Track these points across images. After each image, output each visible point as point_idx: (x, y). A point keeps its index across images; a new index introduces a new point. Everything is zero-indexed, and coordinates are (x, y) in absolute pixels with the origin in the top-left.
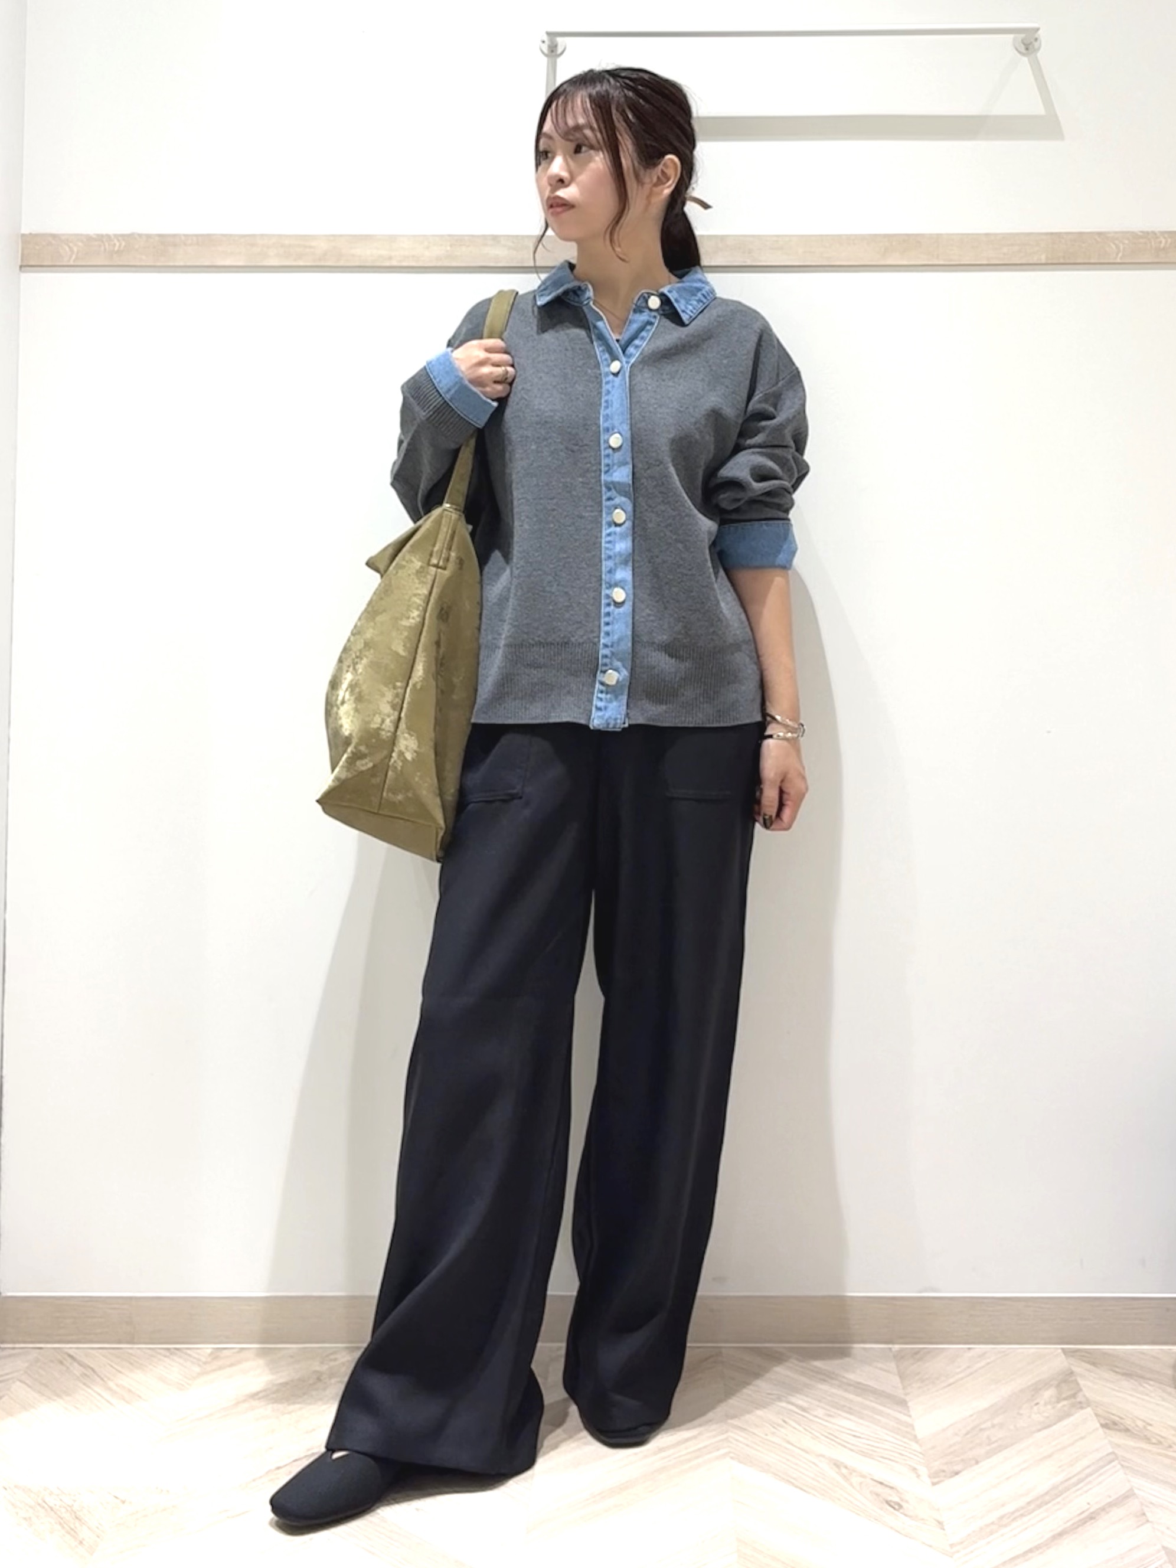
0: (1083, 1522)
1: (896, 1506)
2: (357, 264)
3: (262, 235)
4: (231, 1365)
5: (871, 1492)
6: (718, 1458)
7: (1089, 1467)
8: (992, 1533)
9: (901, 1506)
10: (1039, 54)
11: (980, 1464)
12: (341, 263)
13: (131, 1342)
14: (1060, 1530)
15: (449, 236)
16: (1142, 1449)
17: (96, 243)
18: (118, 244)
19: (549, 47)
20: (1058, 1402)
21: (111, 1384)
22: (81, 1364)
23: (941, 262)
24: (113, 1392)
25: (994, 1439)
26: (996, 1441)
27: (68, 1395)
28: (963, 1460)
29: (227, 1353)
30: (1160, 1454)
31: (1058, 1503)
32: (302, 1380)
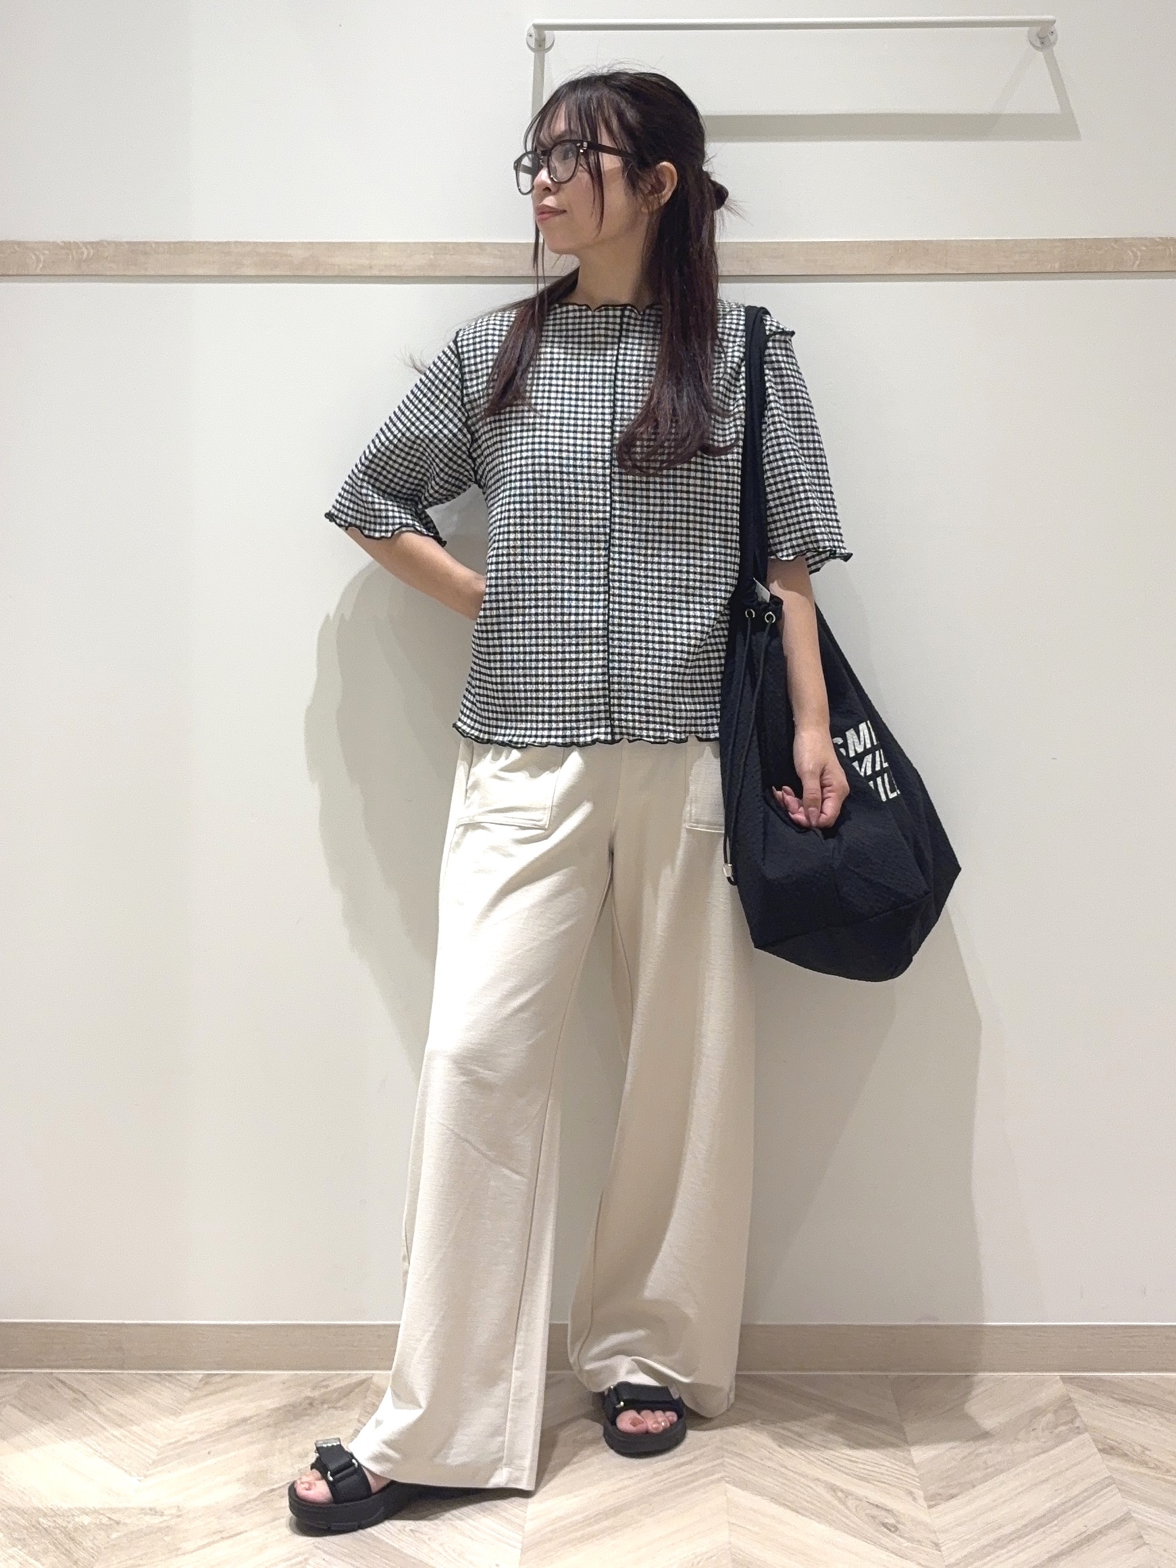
0: (1080, 1544)
1: (892, 1529)
3: (236, 243)
4: (221, 1392)
5: (867, 1515)
6: (712, 1482)
7: (1086, 1490)
9: (897, 1529)
10: (1058, 48)
11: (976, 1489)
13: (122, 1368)
14: (1056, 1552)
15: (432, 243)
16: (1140, 1473)
17: (64, 252)
18: (86, 252)
19: (536, 40)
20: (1057, 1426)
21: (103, 1409)
22: (72, 1389)
23: (949, 271)
24: (105, 1417)
25: (990, 1464)
26: (993, 1465)
27: (61, 1419)
28: (959, 1484)
29: (218, 1379)
30: (1158, 1479)
31: (1056, 1525)
32: (293, 1406)
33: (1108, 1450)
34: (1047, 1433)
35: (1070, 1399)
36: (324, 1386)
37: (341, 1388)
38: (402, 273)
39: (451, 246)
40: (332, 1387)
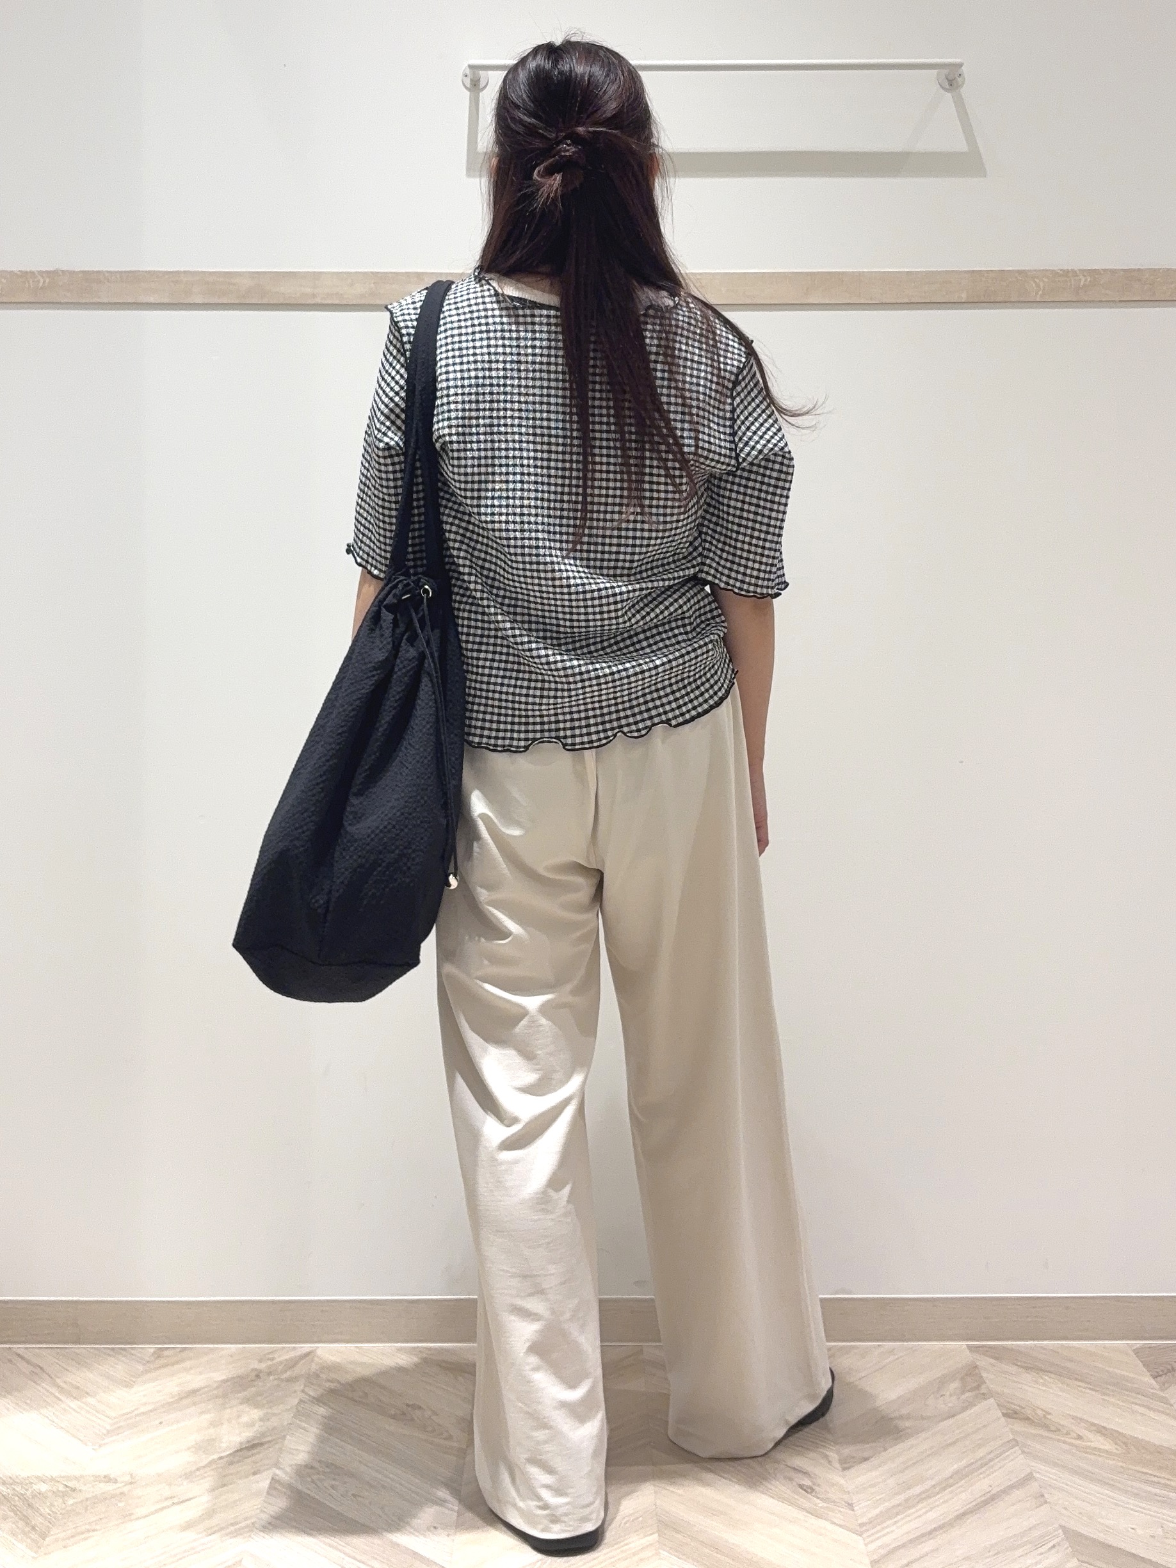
0: (985, 1503)
1: (809, 1490)
2: (281, 301)
4: (173, 1364)
5: (785, 1477)
7: (992, 1451)
8: (898, 1514)
9: (813, 1490)
10: (964, 91)
11: (889, 1450)
12: (265, 301)
13: (77, 1342)
14: (962, 1511)
16: (1041, 1436)
17: (20, 281)
18: (42, 281)
19: (471, 80)
20: (963, 1392)
21: (58, 1381)
22: (28, 1362)
23: (863, 301)
24: (62, 1390)
27: (19, 1392)
29: (169, 1352)
30: (1058, 1440)
31: (961, 1486)
32: (240, 1378)
33: (1012, 1414)
34: (954, 1398)
35: (976, 1367)
36: (269, 1359)
37: (285, 1360)
38: (344, 302)
39: (391, 276)
40: (278, 1360)
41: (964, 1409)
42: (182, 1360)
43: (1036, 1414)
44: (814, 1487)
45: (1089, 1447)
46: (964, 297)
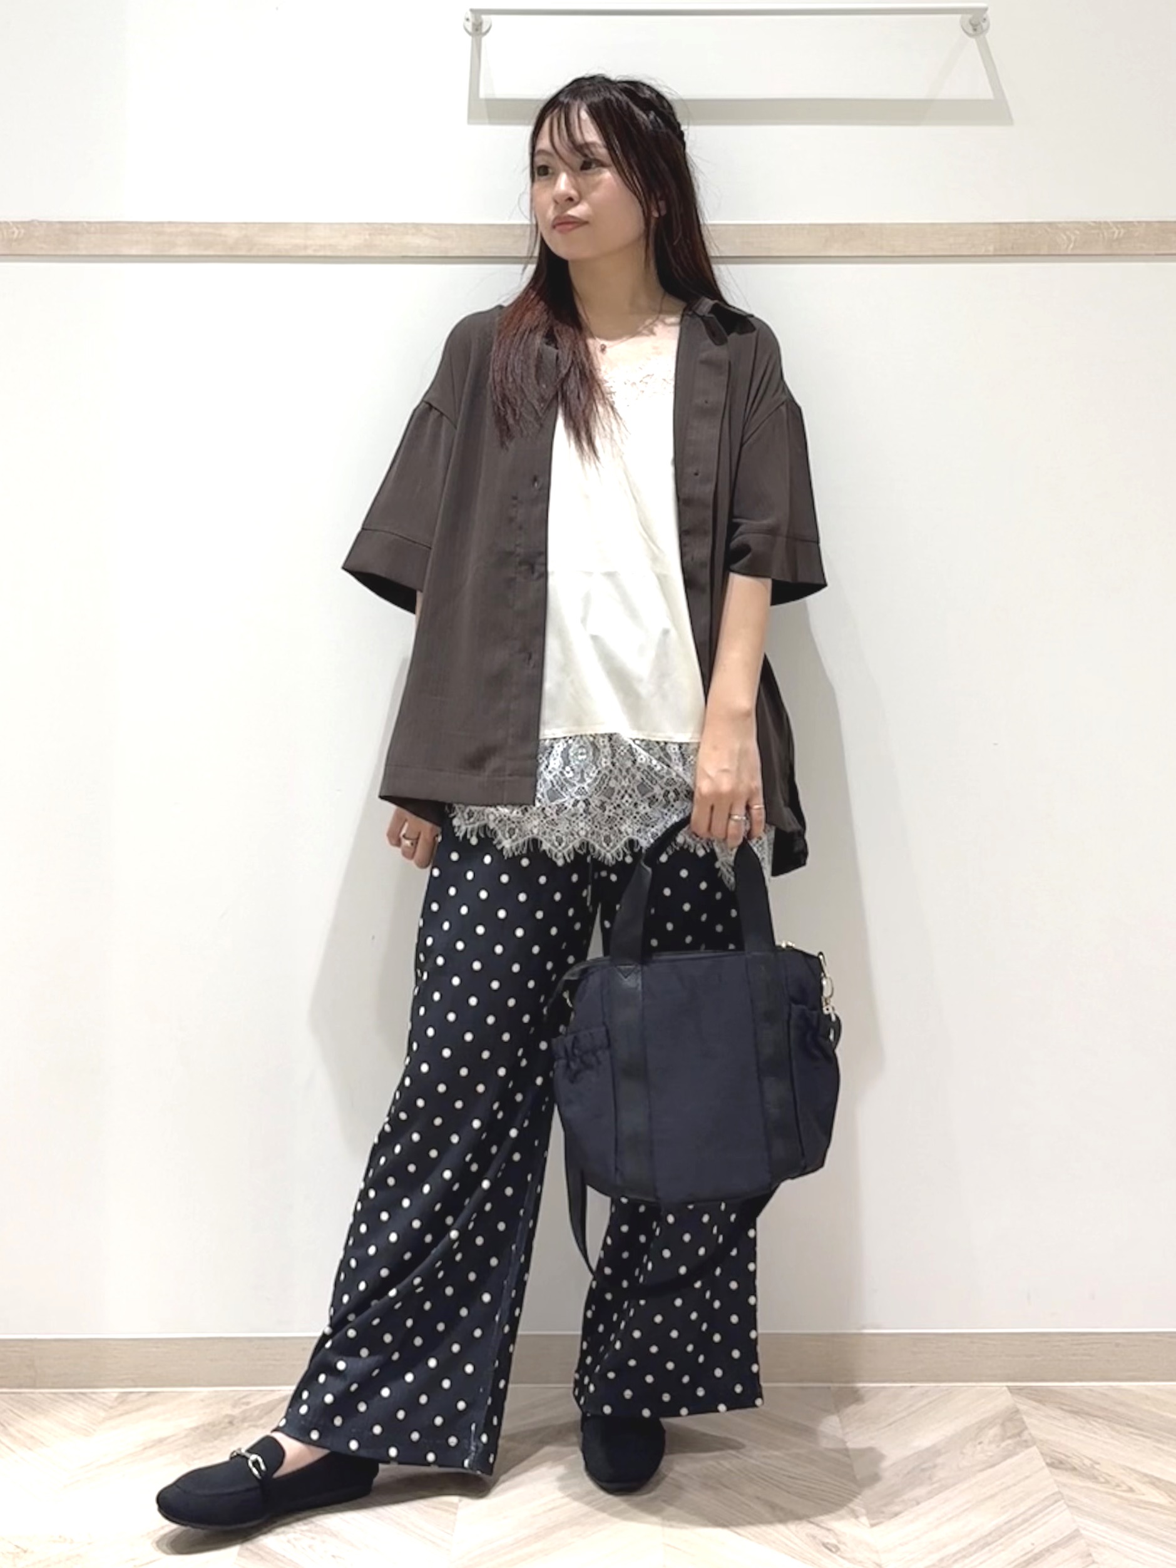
0: (1027, 1563)
1: (833, 1549)
2: (272, 253)
5: (807, 1535)
7: (1033, 1506)
9: (838, 1549)
10: (990, 36)
11: (922, 1505)
12: (253, 253)
13: (34, 1386)
16: (1088, 1488)
18: (17, 232)
19: (474, 24)
20: (1003, 1440)
23: (886, 254)
24: (15, 1440)
25: (935, 1480)
26: (939, 1481)
28: (903, 1501)
29: (133, 1397)
30: (1108, 1493)
31: (1001, 1544)
32: (213, 1424)
33: (1057, 1464)
34: (993, 1446)
35: (1017, 1411)
36: (244, 1404)
37: (262, 1404)
38: (339, 254)
39: (386, 226)
40: (251, 1406)
41: (1005, 1458)
42: (148, 1406)
43: (1084, 1464)
44: (841, 1547)
45: (1141, 1501)
46: (991, 249)
